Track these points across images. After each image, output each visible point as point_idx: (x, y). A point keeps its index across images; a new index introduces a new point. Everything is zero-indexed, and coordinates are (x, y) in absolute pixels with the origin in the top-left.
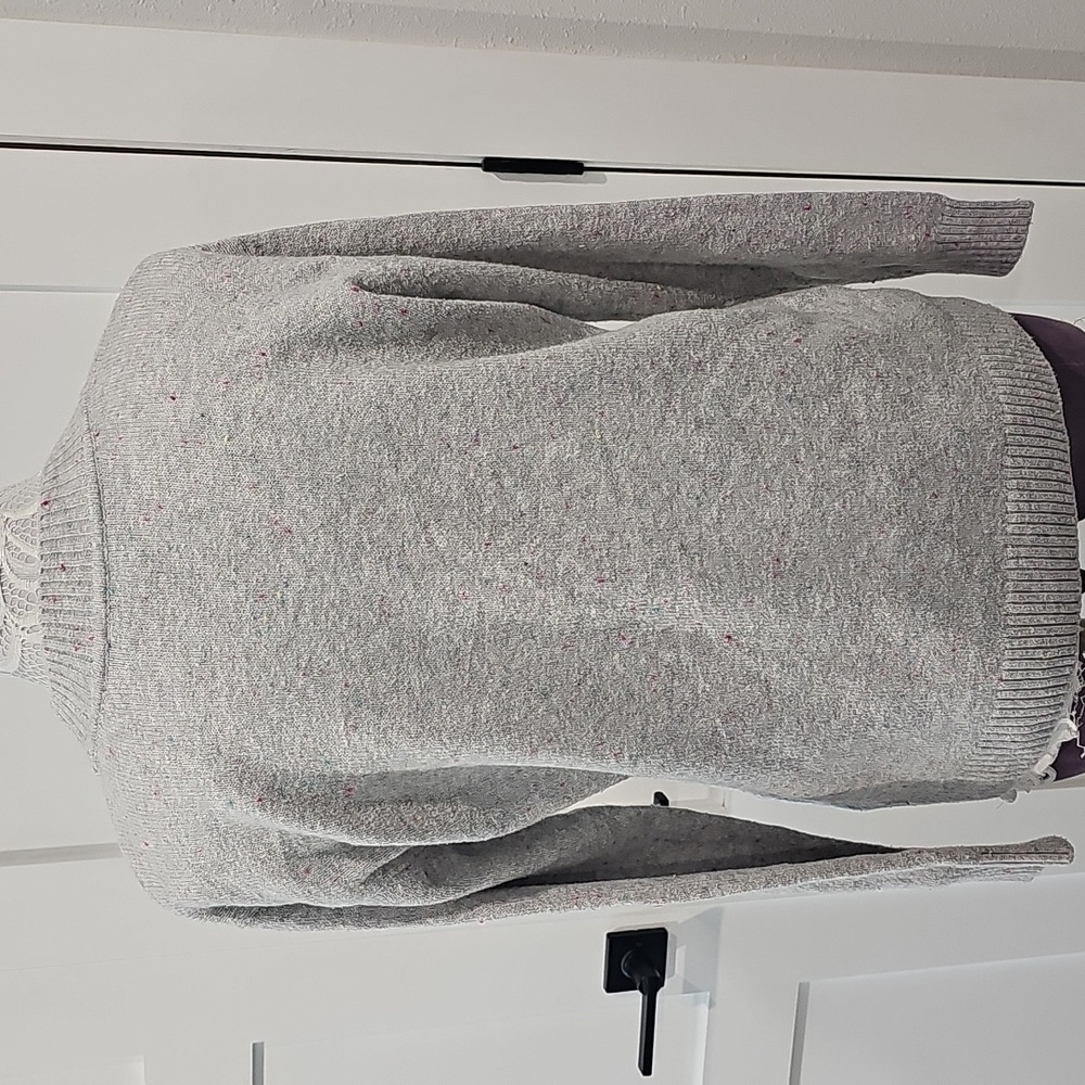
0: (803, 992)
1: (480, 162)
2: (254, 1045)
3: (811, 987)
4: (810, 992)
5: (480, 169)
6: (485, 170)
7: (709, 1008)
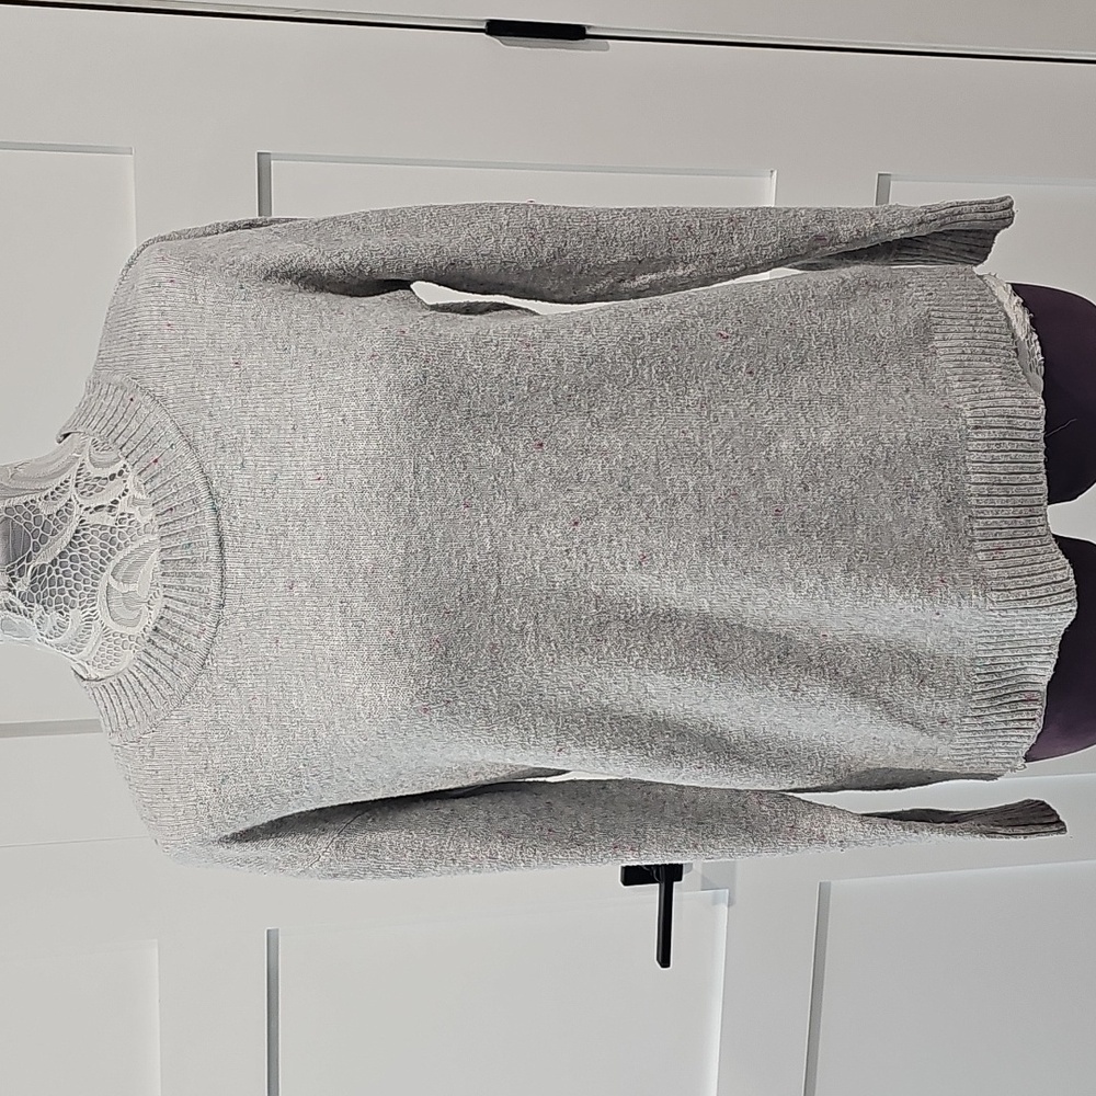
0: (824, 892)
1: (483, 27)
2: (268, 931)
3: (832, 887)
4: (832, 891)
5: (483, 34)
6: (487, 34)
7: (729, 906)
